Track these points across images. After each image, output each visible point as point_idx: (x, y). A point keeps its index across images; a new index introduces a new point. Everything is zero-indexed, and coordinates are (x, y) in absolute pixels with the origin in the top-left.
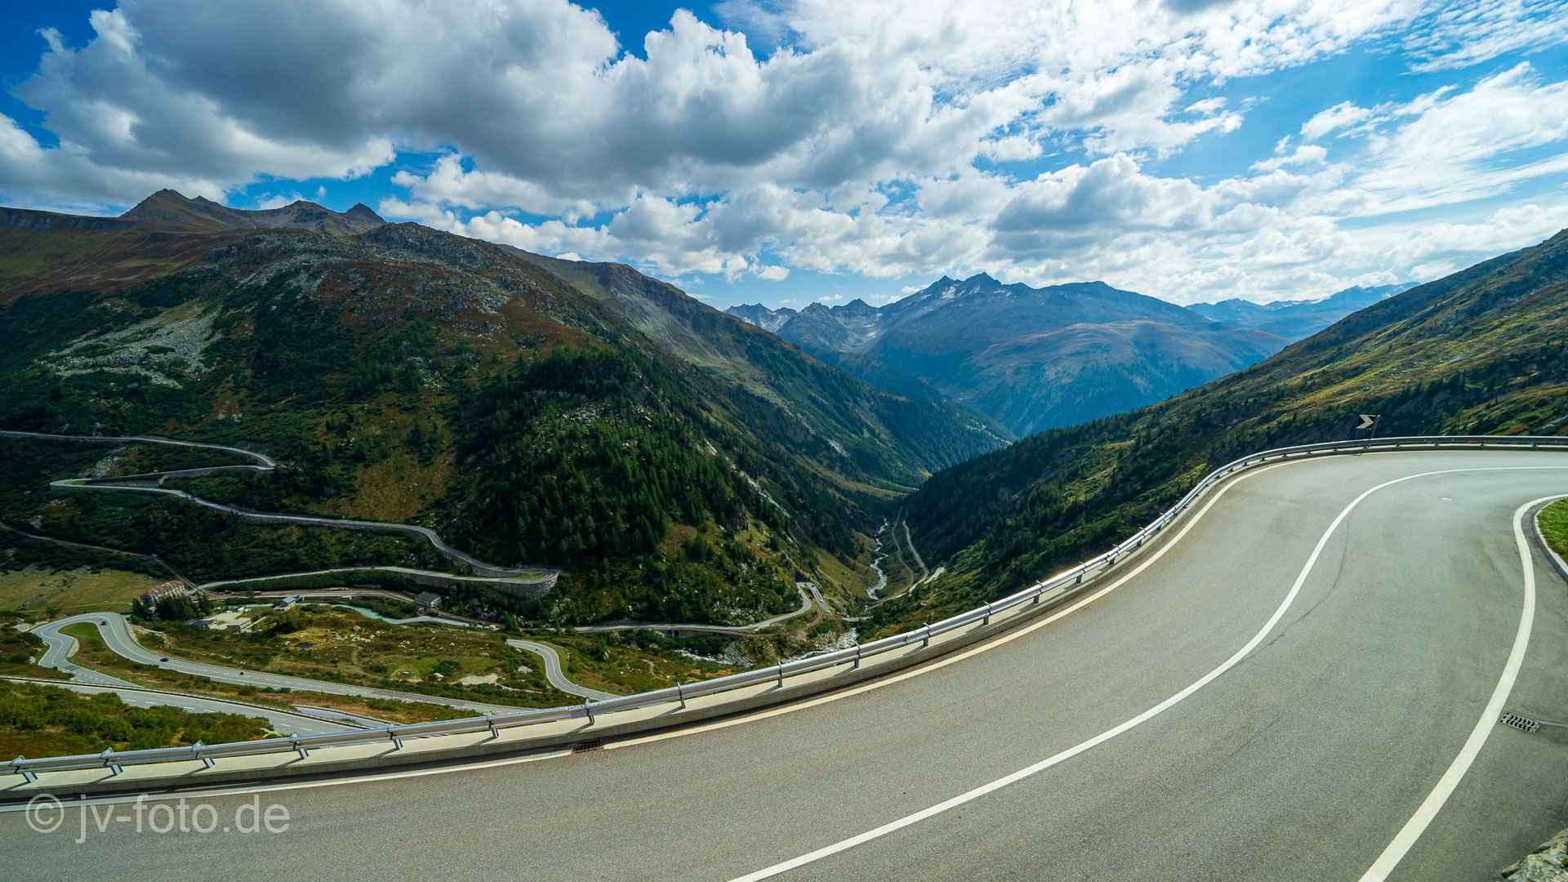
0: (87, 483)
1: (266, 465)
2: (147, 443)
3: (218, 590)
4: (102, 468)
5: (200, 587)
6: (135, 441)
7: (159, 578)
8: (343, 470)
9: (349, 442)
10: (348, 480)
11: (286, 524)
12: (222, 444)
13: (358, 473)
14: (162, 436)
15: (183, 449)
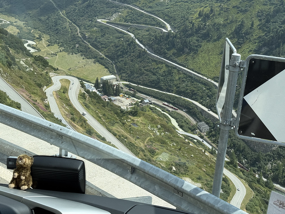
0: (107, 23)
1: (167, 29)
2: (131, 9)
3: (126, 86)
4: (114, 17)
5: (121, 82)
6: (128, 7)
7: (110, 73)
8: (196, 40)
9: (205, 25)
10: (196, 46)
11: (162, 63)
12: (156, 15)
13: (203, 44)
14: (138, 6)
15: (142, 14)
